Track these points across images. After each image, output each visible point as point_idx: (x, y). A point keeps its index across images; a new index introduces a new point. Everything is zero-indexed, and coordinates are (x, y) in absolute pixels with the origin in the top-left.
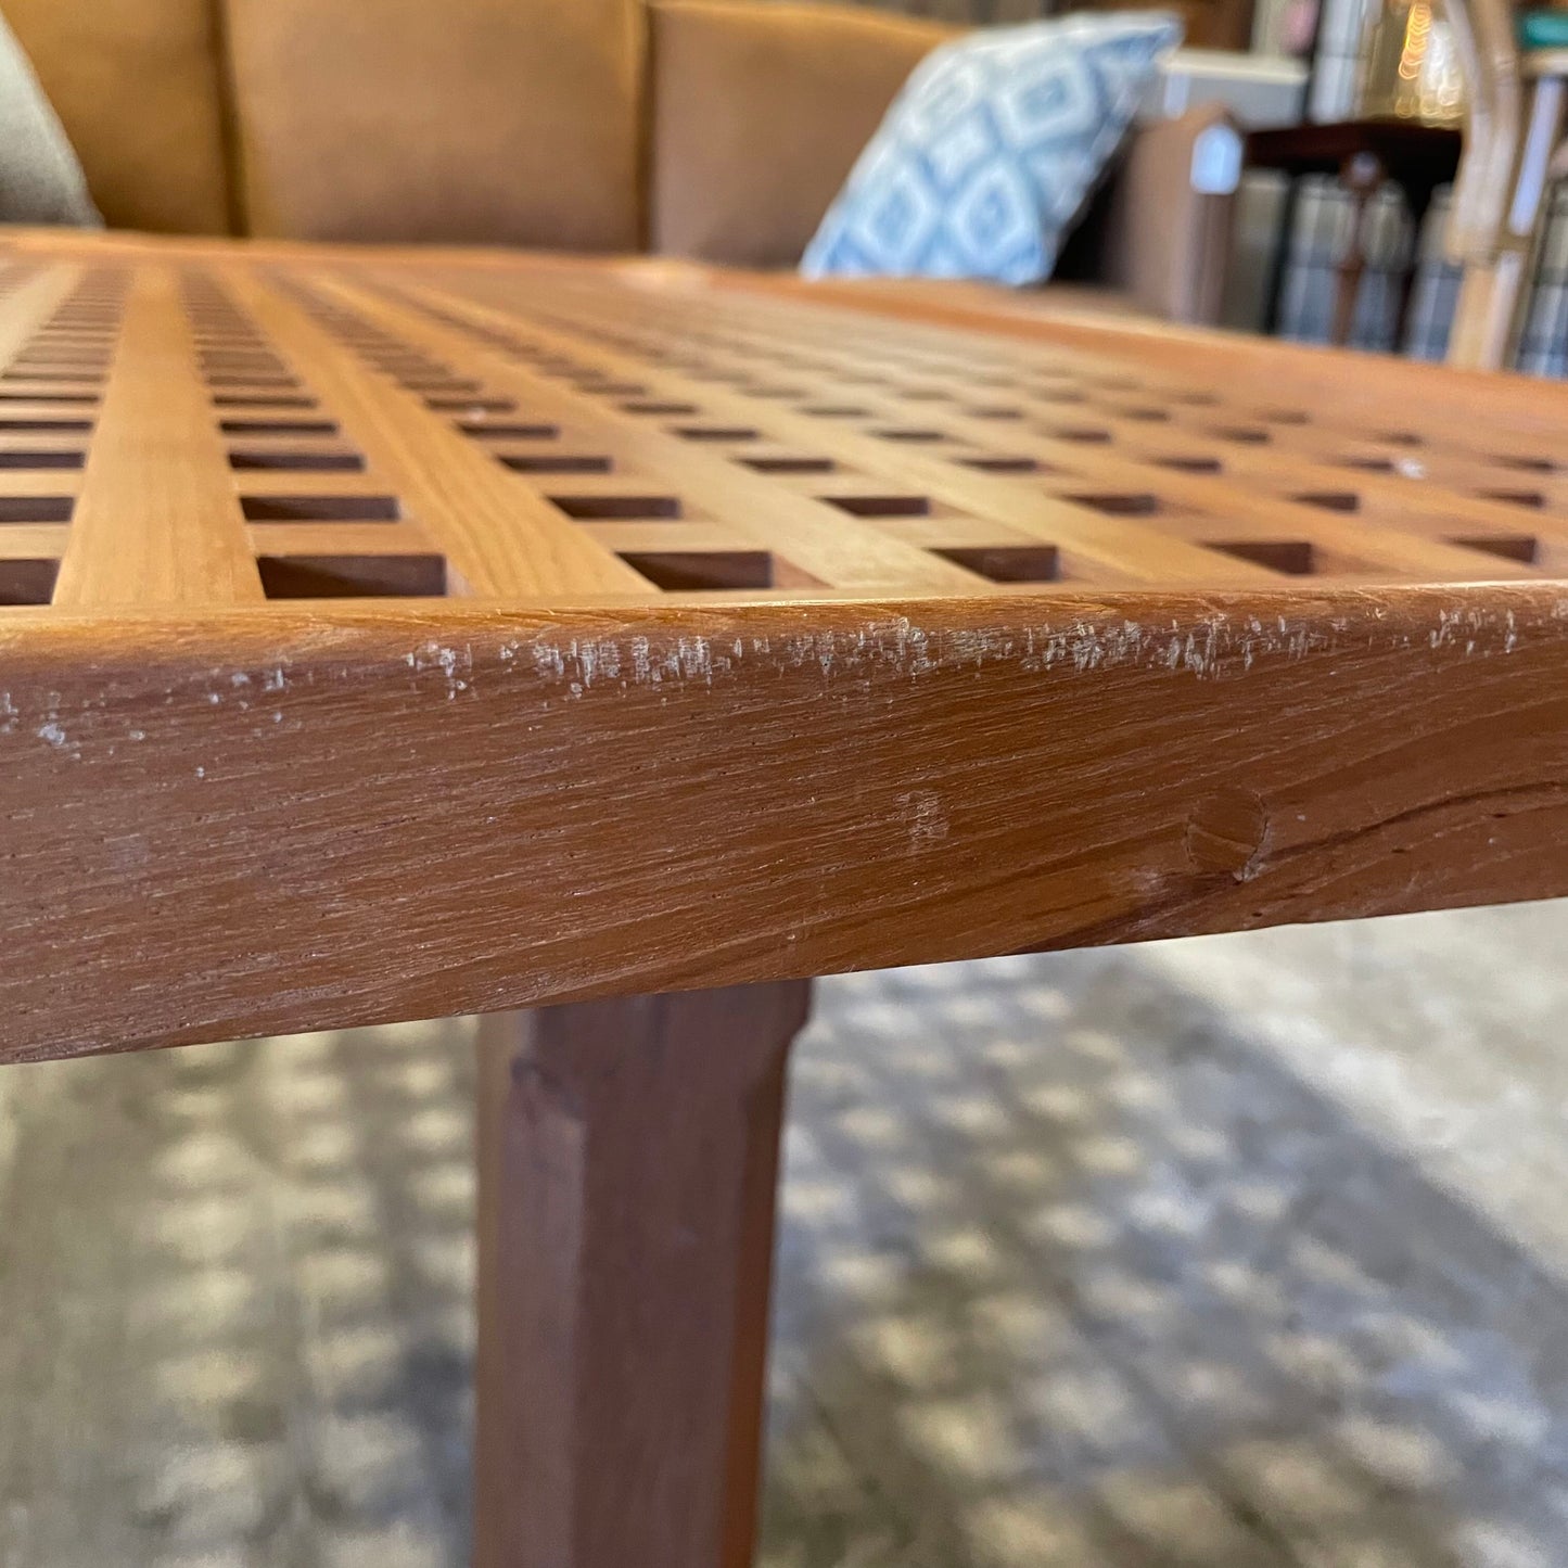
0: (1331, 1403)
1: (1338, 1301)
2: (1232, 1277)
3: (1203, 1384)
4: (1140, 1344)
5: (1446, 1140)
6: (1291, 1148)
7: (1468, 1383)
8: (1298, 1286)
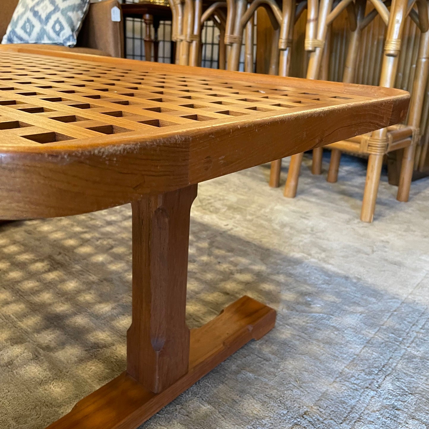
0: (232, 273)
1: (224, 257)
2: (205, 258)
3: (209, 276)
4: (195, 273)
5: (229, 227)
6: (204, 234)
7: (251, 264)
8: (217, 257)
